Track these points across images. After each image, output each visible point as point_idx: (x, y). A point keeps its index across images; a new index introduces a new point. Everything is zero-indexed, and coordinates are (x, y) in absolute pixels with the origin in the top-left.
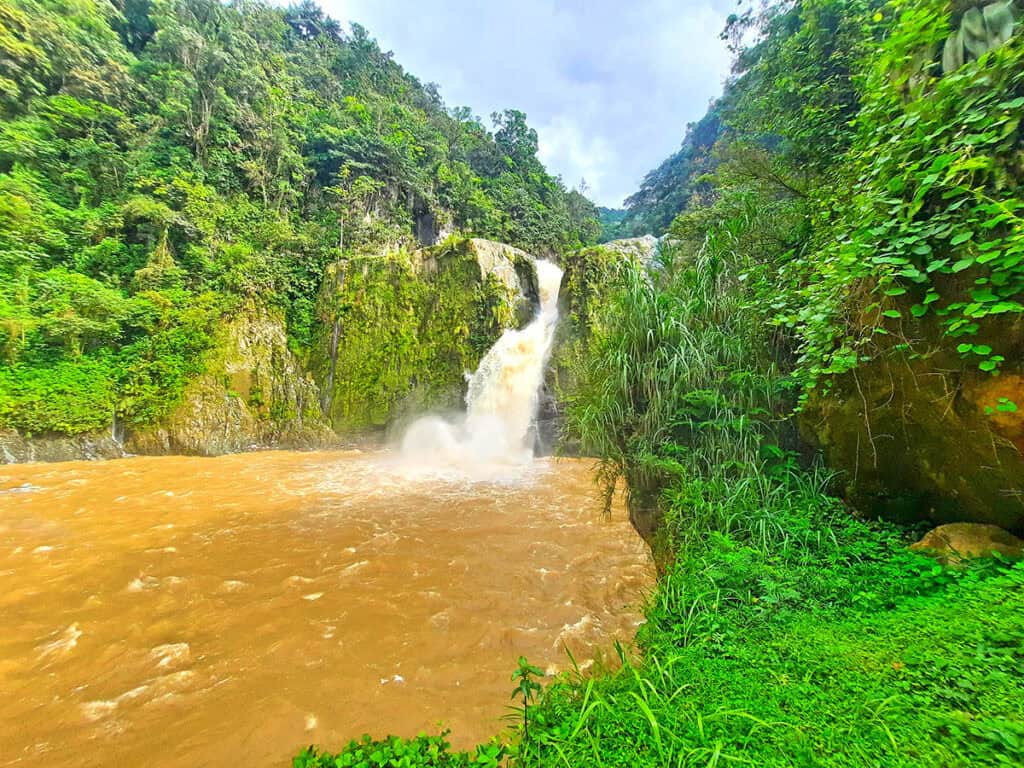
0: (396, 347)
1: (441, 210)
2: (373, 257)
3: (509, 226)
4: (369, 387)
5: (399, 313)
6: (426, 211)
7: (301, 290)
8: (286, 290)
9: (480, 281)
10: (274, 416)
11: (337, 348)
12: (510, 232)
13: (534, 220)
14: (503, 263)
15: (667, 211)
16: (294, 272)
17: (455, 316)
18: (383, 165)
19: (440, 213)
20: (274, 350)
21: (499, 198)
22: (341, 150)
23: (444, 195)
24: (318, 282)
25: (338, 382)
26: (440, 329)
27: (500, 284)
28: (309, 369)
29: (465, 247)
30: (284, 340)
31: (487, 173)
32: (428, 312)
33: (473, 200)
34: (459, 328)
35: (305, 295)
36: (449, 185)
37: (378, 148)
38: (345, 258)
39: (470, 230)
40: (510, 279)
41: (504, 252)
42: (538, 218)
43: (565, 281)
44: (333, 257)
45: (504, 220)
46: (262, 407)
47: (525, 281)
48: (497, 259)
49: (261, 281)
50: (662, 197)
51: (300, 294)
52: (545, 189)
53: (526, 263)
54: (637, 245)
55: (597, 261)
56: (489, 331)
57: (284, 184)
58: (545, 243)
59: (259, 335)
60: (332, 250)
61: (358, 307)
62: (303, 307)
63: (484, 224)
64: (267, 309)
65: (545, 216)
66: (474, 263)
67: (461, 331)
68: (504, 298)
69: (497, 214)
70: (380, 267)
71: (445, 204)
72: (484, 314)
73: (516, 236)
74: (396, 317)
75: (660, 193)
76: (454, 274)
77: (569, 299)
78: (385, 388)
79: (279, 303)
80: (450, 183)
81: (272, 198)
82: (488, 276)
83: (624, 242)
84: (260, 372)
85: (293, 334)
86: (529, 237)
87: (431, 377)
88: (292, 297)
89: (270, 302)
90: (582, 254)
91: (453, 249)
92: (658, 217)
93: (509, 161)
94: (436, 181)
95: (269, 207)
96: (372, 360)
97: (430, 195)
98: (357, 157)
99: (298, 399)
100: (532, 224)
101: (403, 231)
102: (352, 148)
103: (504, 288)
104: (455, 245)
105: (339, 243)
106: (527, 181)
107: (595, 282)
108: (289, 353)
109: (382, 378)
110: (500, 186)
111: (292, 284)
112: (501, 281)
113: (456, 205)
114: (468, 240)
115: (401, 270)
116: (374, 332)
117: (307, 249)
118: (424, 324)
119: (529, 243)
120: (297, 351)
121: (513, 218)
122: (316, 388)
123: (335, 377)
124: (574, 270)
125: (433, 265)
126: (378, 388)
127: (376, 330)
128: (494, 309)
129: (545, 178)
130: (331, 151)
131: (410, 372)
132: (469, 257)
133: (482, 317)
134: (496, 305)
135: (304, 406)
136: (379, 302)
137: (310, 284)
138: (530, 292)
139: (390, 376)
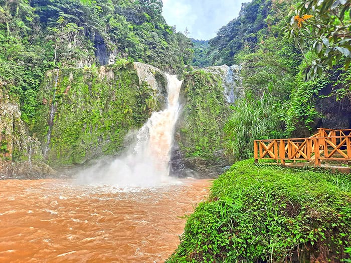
0: (90, 119)
1: (111, 43)
2: (76, 68)
3: (149, 53)
4: (73, 142)
5: (91, 100)
6: (102, 42)
7: (29, 85)
8: (21, 85)
9: (139, 85)
10: (14, 159)
11: (53, 120)
12: (149, 57)
13: (161, 50)
14: (150, 76)
15: (231, 48)
16: (26, 74)
17: (125, 104)
18: (80, 16)
19: (110, 44)
20: (14, 120)
21: (142, 37)
22: (55, 6)
23: (113, 34)
24: (40, 81)
25: (54, 139)
26: (115, 110)
27: (149, 87)
28: (34, 131)
29: (130, 66)
30: (20, 114)
31: (135, 22)
32: (109, 100)
33: (129, 38)
34: (127, 110)
35: (31, 88)
36: (116, 29)
37: (78, 7)
38: (57, 68)
39: (127, 54)
40: (154, 85)
41: (150, 69)
42: (163, 49)
43: (183, 87)
44: (50, 66)
45: (145, 50)
46: (7, 154)
47: (160, 85)
48: (147, 73)
49: (7, 79)
50: (229, 41)
51: (29, 87)
52: (166, 33)
53: (161, 76)
54: (220, 70)
55: (200, 77)
56: (144, 112)
57: (20, 23)
58: (167, 63)
59: (5, 111)
60: (50, 63)
61: (66, 96)
62: (31, 95)
63: (134, 51)
64: (9, 96)
65: (167, 48)
66: (135, 75)
67: (128, 112)
68: (152, 95)
69: (141, 46)
70: (80, 74)
71: (113, 39)
72: (141, 103)
73: (151, 58)
74: (90, 103)
75: (228, 39)
76: (123, 80)
77: (186, 97)
78: (83, 143)
79: (16, 92)
80: (116, 28)
81: (11, 30)
82: (143, 82)
83: (213, 68)
84: (7, 133)
85: (24, 111)
86: (159, 59)
87: (111, 137)
88: (24, 89)
89: (11, 91)
90: (193, 74)
91: (123, 67)
92: (227, 52)
93: (147, 16)
94: (108, 26)
95: (10, 35)
96: (75, 127)
97: (104, 34)
98: (66, 11)
99: (28, 149)
100: (161, 52)
101: (90, 54)
102: (63, 5)
103: (151, 90)
104: (124, 65)
105: (54, 58)
106: (156, 27)
107: (200, 88)
108: (22, 122)
109: (81, 137)
110: (142, 30)
111: (25, 81)
112: (150, 85)
113: (119, 40)
114: (131, 63)
115: (93, 77)
116: (76, 111)
117: (35, 61)
118: (106, 107)
119: (159, 63)
120: (27, 121)
121: (150, 49)
122: (39, 143)
123: (51, 136)
124: (188, 82)
125: (111, 74)
126: (79, 142)
127: (78, 110)
128: (146, 100)
129: (166, 27)
130: (49, 6)
131: (98, 133)
132: (132, 72)
133: (140, 104)
134: (147, 98)
135: (33, 153)
136: (80, 94)
137: (35, 82)
138: (163, 91)
139: (86, 136)
